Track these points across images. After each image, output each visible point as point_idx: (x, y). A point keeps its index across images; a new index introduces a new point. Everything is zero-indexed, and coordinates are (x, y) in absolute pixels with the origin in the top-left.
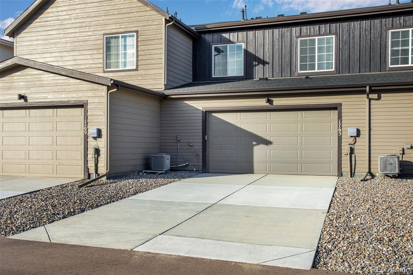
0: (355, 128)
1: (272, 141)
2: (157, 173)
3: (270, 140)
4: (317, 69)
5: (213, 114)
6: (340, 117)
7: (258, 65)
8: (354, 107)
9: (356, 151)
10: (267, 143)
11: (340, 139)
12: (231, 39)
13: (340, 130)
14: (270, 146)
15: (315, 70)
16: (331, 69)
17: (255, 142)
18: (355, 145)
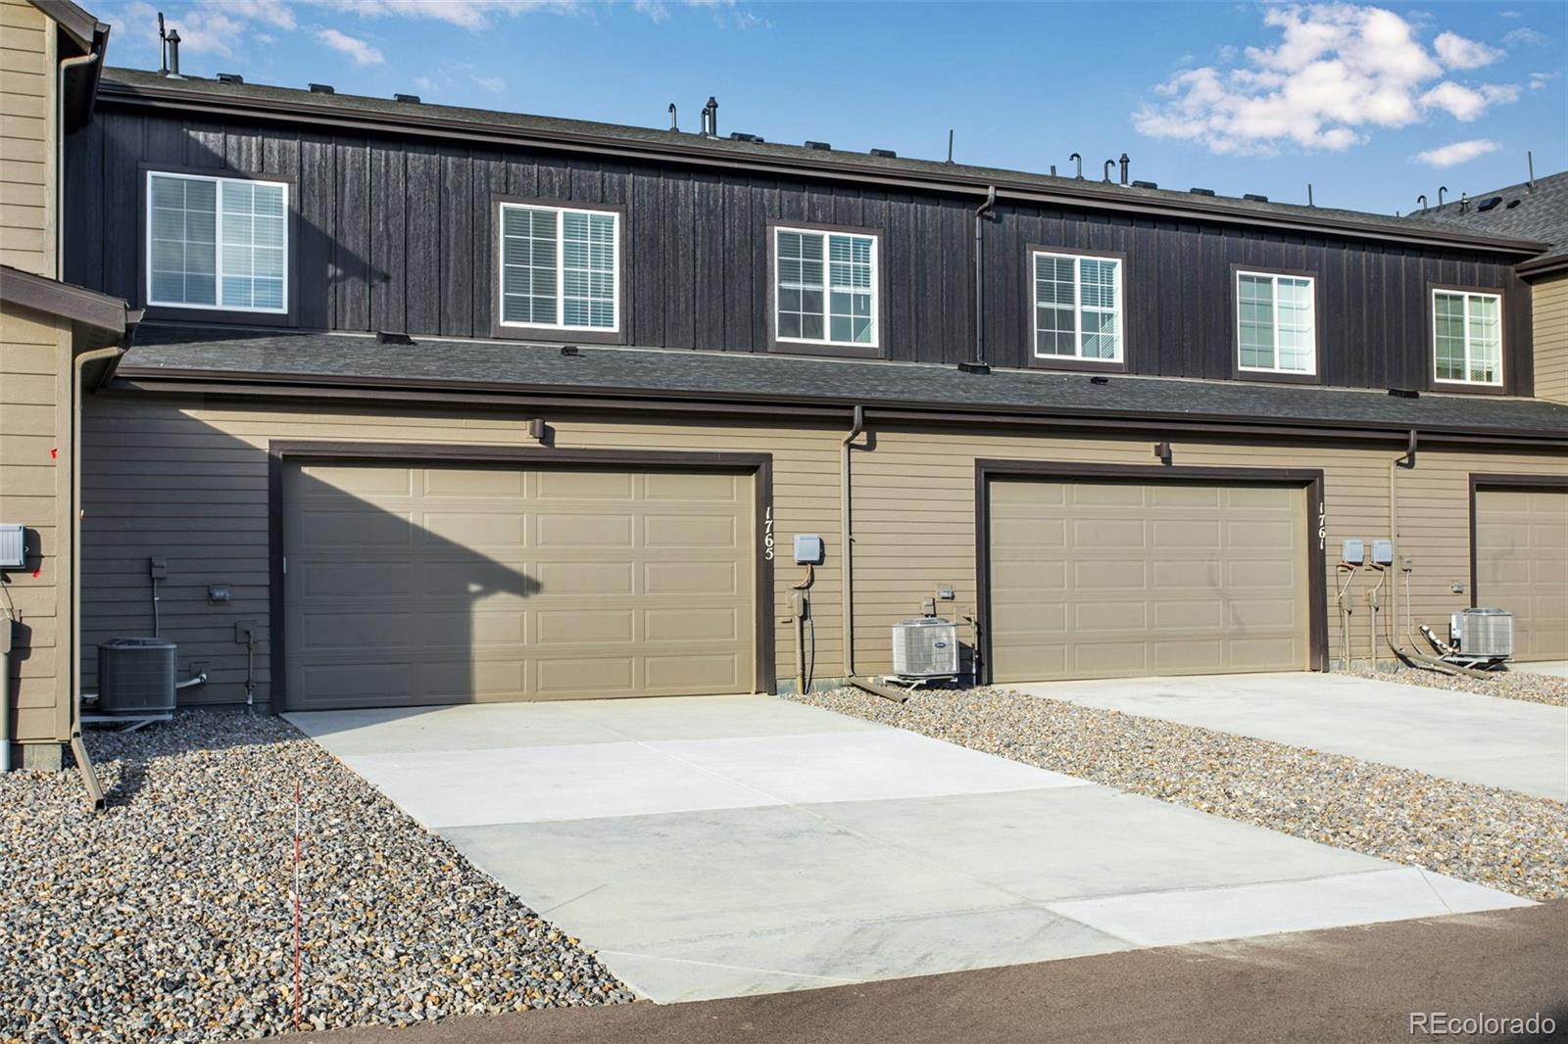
0: (816, 536)
1: (540, 579)
2: (132, 723)
3: (533, 575)
4: (565, 320)
5: (306, 470)
6: (765, 499)
7: (344, 278)
8: (807, 467)
9: (813, 610)
10: (523, 585)
11: (766, 570)
12: (232, 159)
13: (769, 542)
14: (534, 597)
15: (555, 323)
16: (604, 326)
17: (476, 582)
18: (810, 589)
